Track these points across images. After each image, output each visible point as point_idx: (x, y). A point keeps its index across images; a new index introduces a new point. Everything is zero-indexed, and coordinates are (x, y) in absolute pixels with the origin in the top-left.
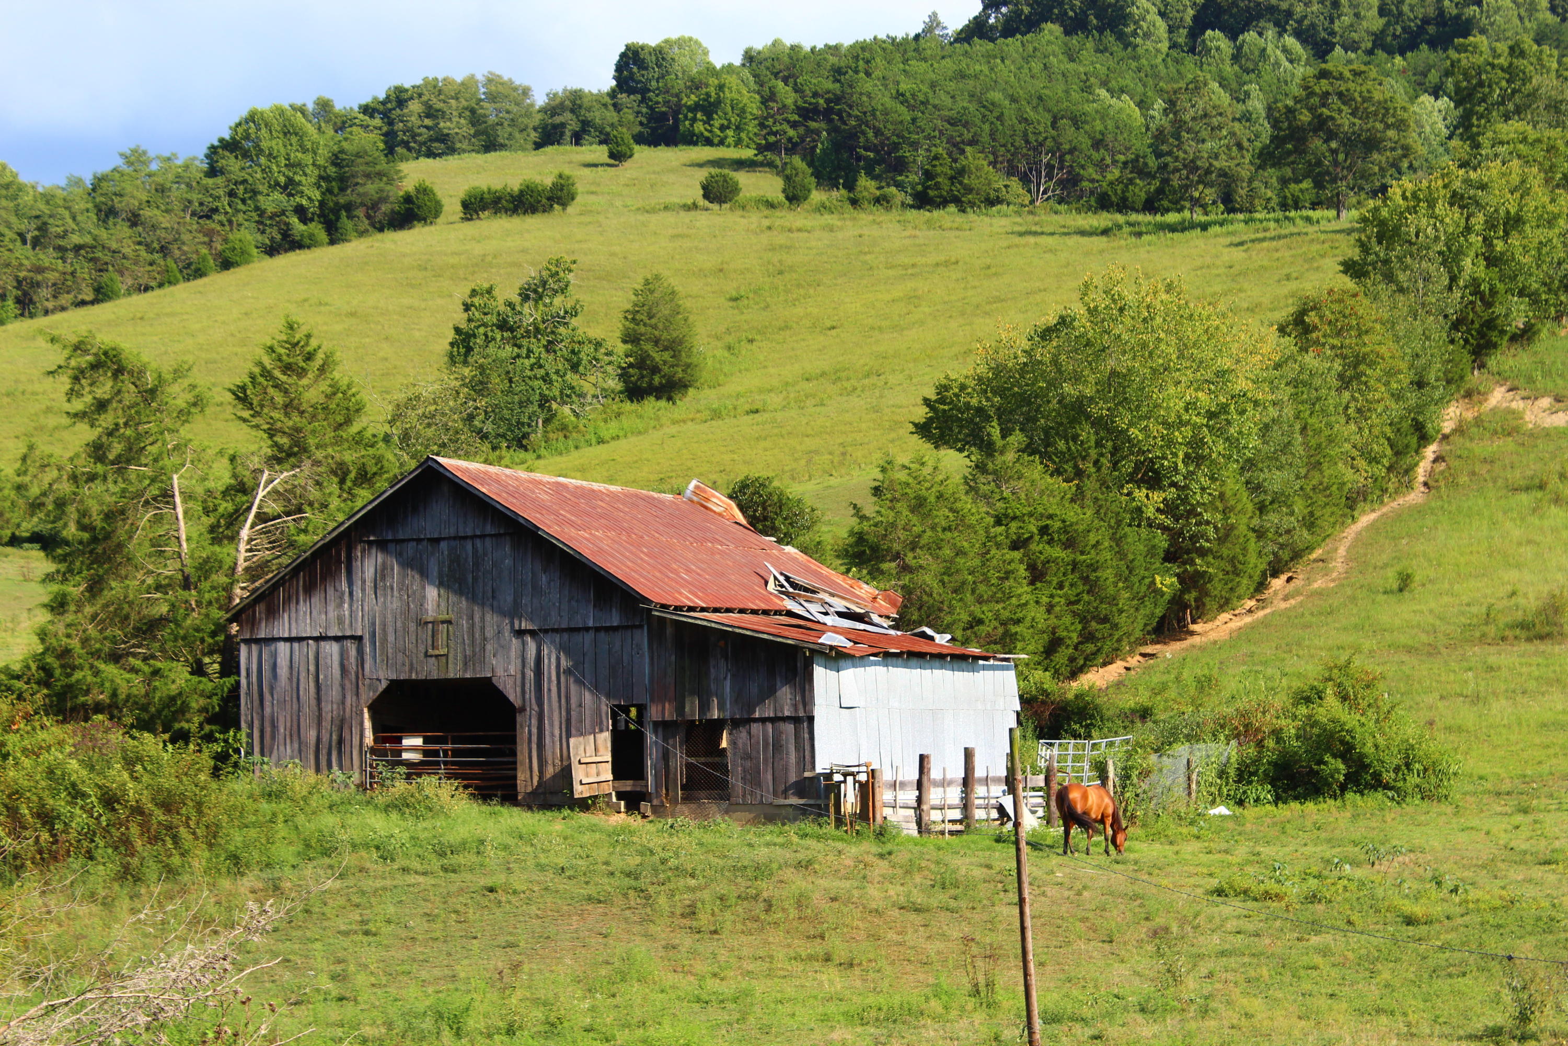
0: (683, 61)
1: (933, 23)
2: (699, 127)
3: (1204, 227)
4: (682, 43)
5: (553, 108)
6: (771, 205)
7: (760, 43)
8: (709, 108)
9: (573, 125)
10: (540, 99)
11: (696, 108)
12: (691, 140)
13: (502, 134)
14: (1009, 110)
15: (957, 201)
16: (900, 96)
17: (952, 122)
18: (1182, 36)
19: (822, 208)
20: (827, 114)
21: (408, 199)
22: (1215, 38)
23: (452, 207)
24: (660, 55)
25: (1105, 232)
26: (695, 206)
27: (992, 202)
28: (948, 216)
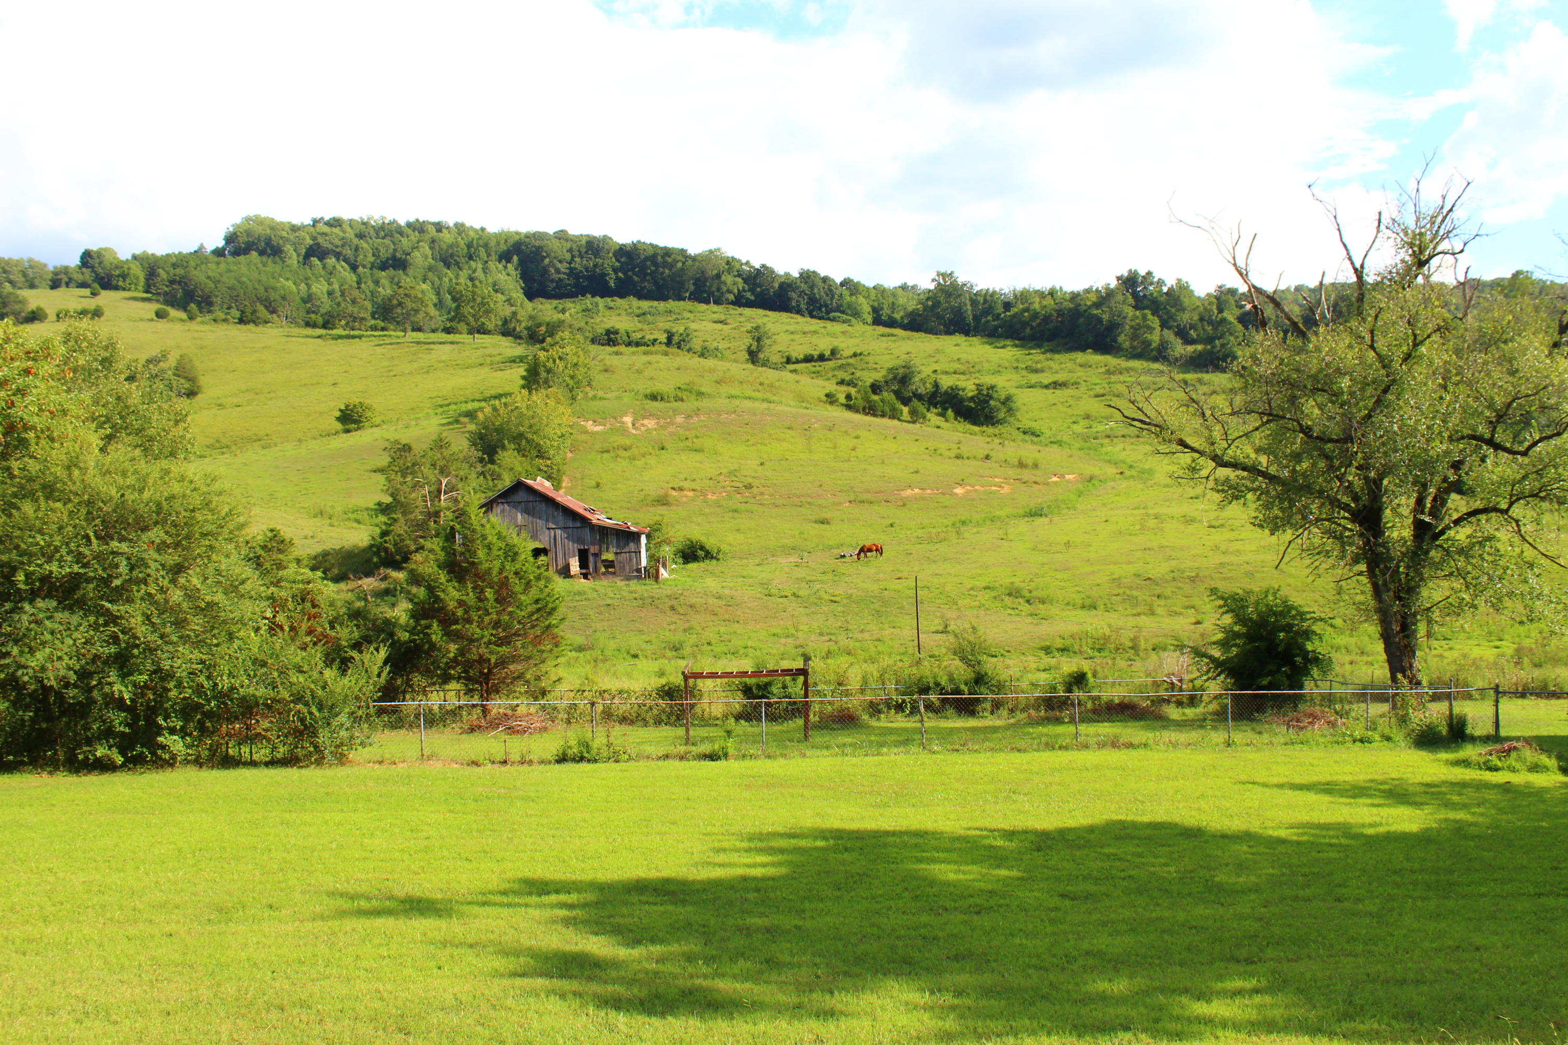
0: (108, 258)
1: (202, 247)
2: (121, 283)
3: (360, 337)
4: (106, 250)
5: (56, 273)
6: (183, 321)
7: (138, 252)
8: (124, 276)
9: (65, 279)
10: (51, 268)
11: (118, 276)
12: (116, 288)
13: (37, 282)
14: (250, 284)
15: (254, 322)
16: (209, 278)
17: (229, 288)
18: (301, 259)
19: (202, 323)
20: (180, 283)
21: (33, 312)
22: (315, 260)
23: (52, 316)
24: (99, 254)
25: (319, 337)
26: (152, 320)
27: (266, 322)
28: (251, 326)
